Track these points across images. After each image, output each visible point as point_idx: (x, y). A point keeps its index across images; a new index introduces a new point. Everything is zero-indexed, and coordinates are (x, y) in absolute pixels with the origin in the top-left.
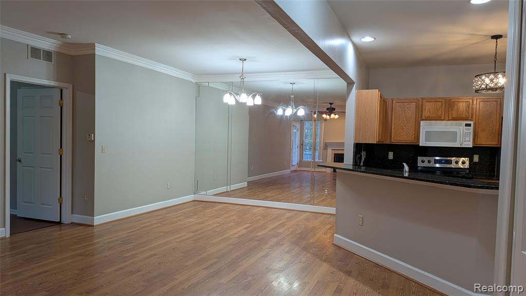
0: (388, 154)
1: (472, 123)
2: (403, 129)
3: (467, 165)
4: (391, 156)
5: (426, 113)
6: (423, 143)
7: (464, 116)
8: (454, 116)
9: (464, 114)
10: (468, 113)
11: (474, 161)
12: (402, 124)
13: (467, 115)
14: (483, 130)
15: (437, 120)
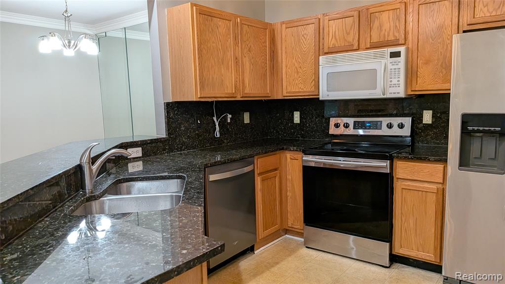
0: (293, 115)
1: (402, 49)
2: (298, 72)
3: (406, 132)
4: (297, 117)
5: (330, 42)
6: (324, 94)
7: (391, 38)
8: (375, 39)
9: (391, 34)
10: (399, 31)
11: (423, 123)
12: (296, 64)
13: (397, 34)
14: (427, 62)
15: (347, 51)
